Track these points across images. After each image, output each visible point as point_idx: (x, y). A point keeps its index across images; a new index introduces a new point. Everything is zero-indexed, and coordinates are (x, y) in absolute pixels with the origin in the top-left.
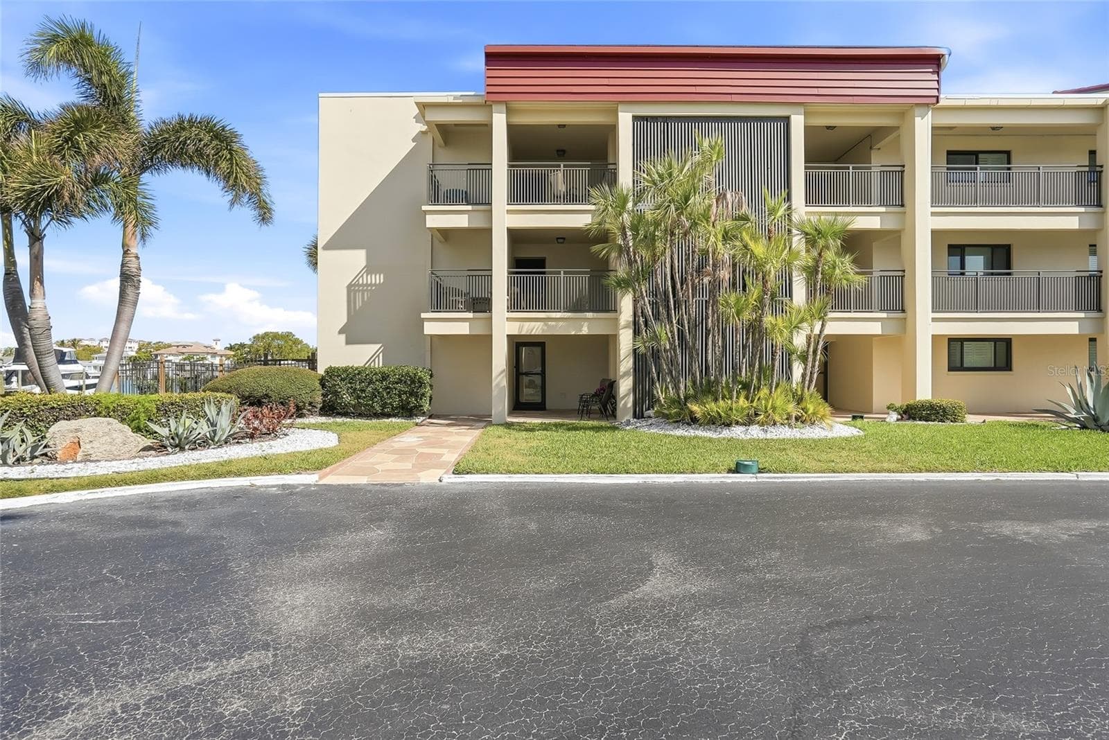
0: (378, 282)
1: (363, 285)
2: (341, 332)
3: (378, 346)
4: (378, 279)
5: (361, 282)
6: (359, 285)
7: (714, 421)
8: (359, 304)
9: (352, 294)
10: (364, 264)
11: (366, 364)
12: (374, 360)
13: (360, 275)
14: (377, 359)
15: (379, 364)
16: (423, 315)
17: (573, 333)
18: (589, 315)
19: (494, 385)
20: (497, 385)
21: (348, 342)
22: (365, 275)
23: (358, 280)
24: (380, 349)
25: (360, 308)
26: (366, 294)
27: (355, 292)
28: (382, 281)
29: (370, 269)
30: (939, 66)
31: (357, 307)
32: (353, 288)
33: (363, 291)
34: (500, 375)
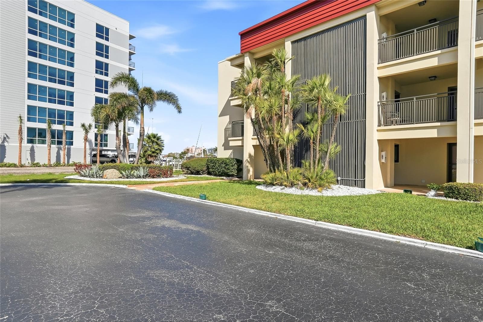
1: (228, 128)
2: (223, 146)
3: (231, 151)
8: (227, 135)
10: (228, 120)
14: (232, 156)
16: (229, 139)
19: (244, 165)
20: (245, 165)
21: (224, 149)
22: (229, 125)
27: (226, 131)
29: (230, 122)
31: (227, 137)
33: (228, 130)
34: (245, 162)
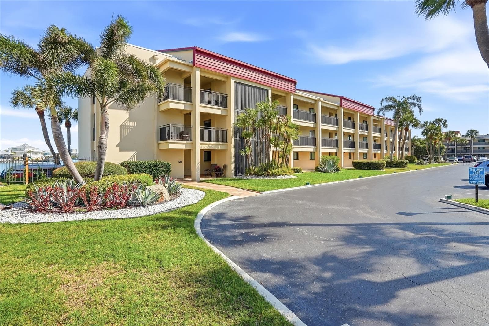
0: (134, 125)
1: (127, 126)
2: (117, 146)
3: (134, 152)
4: (134, 124)
5: (126, 125)
6: (126, 126)
7: (274, 175)
8: (126, 134)
9: (122, 129)
10: (128, 117)
11: (129, 160)
12: (133, 158)
13: (126, 121)
14: (134, 158)
15: (135, 160)
17: (216, 149)
18: (221, 143)
21: (121, 150)
22: (128, 122)
23: (125, 124)
24: (135, 153)
25: (126, 136)
26: (129, 130)
27: (124, 129)
28: (136, 125)
29: (130, 119)
30: (295, 84)
31: (125, 136)
32: (123, 127)
33: (127, 129)
